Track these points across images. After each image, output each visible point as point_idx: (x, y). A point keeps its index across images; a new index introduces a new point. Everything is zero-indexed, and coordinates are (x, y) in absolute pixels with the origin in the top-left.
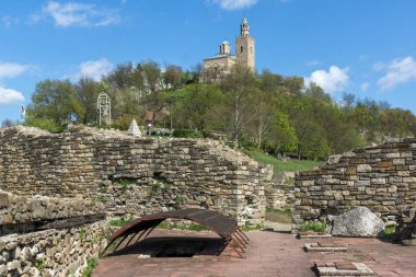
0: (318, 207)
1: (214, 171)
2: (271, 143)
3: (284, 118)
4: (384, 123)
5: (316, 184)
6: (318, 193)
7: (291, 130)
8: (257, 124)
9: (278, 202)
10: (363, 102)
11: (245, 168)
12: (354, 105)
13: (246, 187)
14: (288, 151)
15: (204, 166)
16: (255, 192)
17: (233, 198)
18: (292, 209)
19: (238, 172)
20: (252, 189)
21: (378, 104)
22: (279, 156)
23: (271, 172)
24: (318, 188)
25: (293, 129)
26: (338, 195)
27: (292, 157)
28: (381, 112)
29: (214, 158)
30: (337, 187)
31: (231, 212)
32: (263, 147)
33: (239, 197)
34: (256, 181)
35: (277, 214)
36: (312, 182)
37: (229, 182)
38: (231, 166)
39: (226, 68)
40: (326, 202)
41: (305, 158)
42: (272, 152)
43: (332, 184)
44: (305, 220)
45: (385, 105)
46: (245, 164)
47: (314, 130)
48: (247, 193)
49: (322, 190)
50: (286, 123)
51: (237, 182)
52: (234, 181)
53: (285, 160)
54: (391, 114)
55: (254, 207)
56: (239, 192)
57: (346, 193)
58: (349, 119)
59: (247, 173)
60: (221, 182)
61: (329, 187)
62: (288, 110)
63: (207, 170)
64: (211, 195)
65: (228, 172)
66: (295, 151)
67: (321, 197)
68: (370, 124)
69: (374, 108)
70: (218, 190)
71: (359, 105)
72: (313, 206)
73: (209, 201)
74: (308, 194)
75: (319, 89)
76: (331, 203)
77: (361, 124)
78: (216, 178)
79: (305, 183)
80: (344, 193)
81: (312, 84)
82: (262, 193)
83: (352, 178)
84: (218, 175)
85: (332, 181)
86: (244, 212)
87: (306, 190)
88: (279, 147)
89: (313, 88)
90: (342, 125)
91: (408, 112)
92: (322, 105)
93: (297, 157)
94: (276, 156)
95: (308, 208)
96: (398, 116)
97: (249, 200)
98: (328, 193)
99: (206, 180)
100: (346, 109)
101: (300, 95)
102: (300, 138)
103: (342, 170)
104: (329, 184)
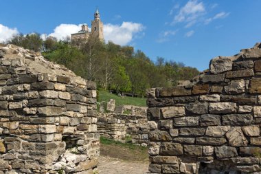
0: (194, 158)
1: (9, 92)
2: (114, 86)
3: (122, 69)
4: (181, 75)
5: (189, 113)
7: (126, 77)
8: (104, 72)
9: (119, 133)
10: (169, 62)
11: (62, 87)
12: (164, 64)
13: (64, 120)
14: (125, 92)
16: (82, 127)
17: (39, 139)
19: (48, 94)
20: (76, 122)
21: (177, 64)
22: (119, 94)
23: (114, 104)
24: (193, 120)
25: (128, 77)
26: (235, 135)
27: (127, 95)
28: (180, 69)
29: (9, 70)
30: (232, 118)
31: (35, 165)
32: (109, 88)
33: (50, 138)
34: (84, 109)
35: (118, 147)
36: (182, 110)
37: (34, 110)
38: (38, 84)
39: (85, 39)
40: (210, 149)
41: (136, 96)
42: (114, 92)
43: (221, 114)
45: (182, 65)
46: (63, 81)
47: (141, 77)
48: (66, 130)
49: (203, 125)
50: (123, 73)
51: (47, 111)
52: (42, 110)
53: (123, 97)
54: (185, 70)
55: (80, 153)
56: (50, 129)
58: (161, 72)
59: (68, 96)
60: (20, 111)
61: (216, 119)
62: (124, 65)
64: (4, 135)
65: (31, 94)
66: (129, 92)
67: (202, 139)
68: (174, 76)
69: (175, 66)
70: (15, 125)
71: (167, 64)
72: (184, 156)
74: (174, 133)
75: (142, 54)
76: (222, 151)
77: (168, 76)
78: (13, 105)
79: (168, 112)
80: (248, 130)
81: (139, 51)
82: (94, 128)
84: (16, 100)
85: (221, 106)
87: (170, 125)
88: (119, 88)
89: (139, 54)
90: (158, 76)
91: (195, 69)
92: (145, 63)
93: (131, 96)
94: (117, 94)
95: (174, 160)
96: (190, 71)
97: (70, 141)
98: (214, 131)
100: (159, 66)
101: (131, 57)
102: (133, 83)
103: (241, 84)
104: (215, 112)
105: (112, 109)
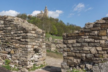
0: (79, 58)
1: (16, 34)
2: (51, 32)
3: (54, 26)
4: (75, 29)
5: (77, 42)
6: (79, 49)
7: (56, 29)
8: (48, 27)
9: (53, 48)
11: (34, 32)
12: (69, 25)
13: (34, 44)
14: (55, 34)
15: (11, 31)
16: (40, 46)
17: (25, 50)
18: (58, 51)
19: (29, 34)
20: (38, 44)
21: (74, 25)
22: (53, 35)
23: (51, 39)
24: (79, 45)
26: (93, 50)
28: (75, 27)
29: (16, 26)
30: (92, 44)
31: (24, 59)
33: (29, 50)
34: (41, 40)
35: (52, 53)
36: (75, 41)
37: (24, 40)
38: (25, 31)
39: (42, 16)
40: (84, 55)
41: (59, 36)
42: (52, 34)
43: (89, 43)
44: (70, 67)
45: (75, 25)
46: (34, 30)
47: (61, 29)
48: (35, 47)
49: (82, 46)
50: (55, 28)
51: (28, 40)
52: (27, 40)
53: (55, 36)
54: (77, 27)
55: (40, 55)
56: (29, 46)
57: (100, 49)
58: (68, 28)
59: (36, 35)
60: (19, 40)
61: (87, 44)
62: (55, 25)
63: (12, 33)
64: (14, 48)
65: (23, 34)
66: (57, 34)
67: (81, 51)
69: (73, 26)
70: (17, 45)
71: (70, 25)
72: (75, 57)
73: (12, 52)
74: (72, 49)
76: (89, 56)
77: (71, 29)
78: (17, 38)
79: (70, 41)
80: (98, 48)
81: (60, 20)
82: (44, 47)
83: (103, 38)
84: (18, 36)
85: (89, 40)
86: (32, 59)
87: (70, 46)
90: (67, 29)
91: (80, 27)
92: (63, 25)
93: (57, 36)
95: (72, 58)
97: (36, 51)
98: (86, 48)
99: (12, 39)
100: (68, 26)
101: (58, 22)
102: (58, 31)
103: (96, 32)
104: (87, 42)
105: (51, 40)
